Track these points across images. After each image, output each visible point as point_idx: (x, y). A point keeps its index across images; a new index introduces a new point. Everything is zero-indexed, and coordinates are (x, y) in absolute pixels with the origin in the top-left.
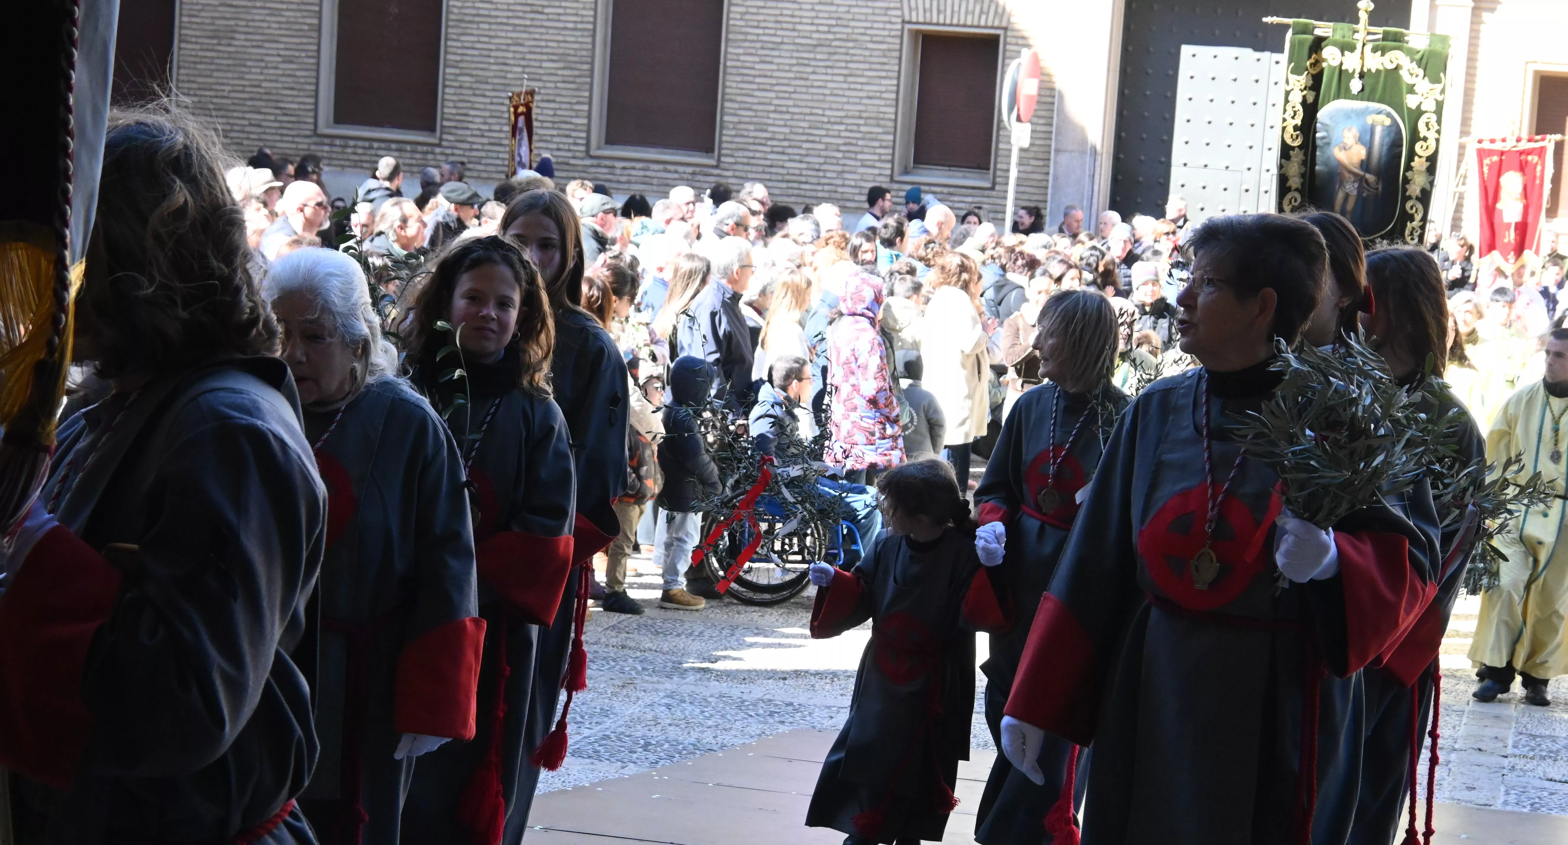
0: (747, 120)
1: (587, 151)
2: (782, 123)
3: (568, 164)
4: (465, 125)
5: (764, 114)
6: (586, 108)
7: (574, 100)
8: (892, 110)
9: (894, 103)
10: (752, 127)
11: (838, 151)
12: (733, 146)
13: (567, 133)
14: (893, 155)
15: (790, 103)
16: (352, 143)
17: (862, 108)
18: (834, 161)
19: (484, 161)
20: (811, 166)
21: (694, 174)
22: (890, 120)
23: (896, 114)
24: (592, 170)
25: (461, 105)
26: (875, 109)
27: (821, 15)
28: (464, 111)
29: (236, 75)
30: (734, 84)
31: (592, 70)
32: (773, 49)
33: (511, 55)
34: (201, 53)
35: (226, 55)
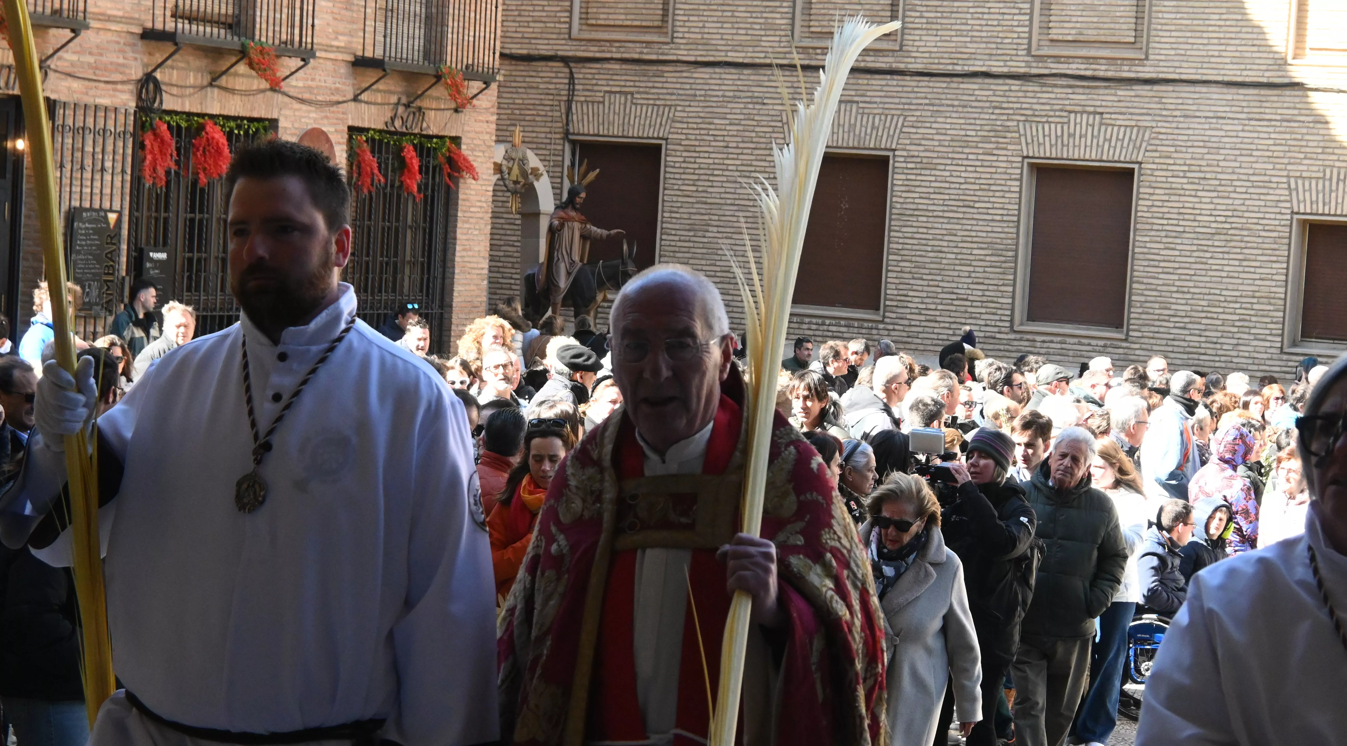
0: (1153, 299)
1: (1012, 327)
2: (1183, 302)
3: (994, 338)
4: (905, 304)
5: (1168, 294)
6: (1011, 289)
7: (1001, 282)
8: (1283, 290)
9: (1284, 283)
10: (1157, 306)
11: (1233, 326)
12: (1141, 322)
13: (994, 311)
14: (1283, 329)
15: (1191, 284)
16: (807, 320)
17: (1256, 288)
18: (1231, 335)
19: (921, 335)
20: (1209, 339)
21: (1105, 346)
22: (1280, 299)
23: (1286, 293)
24: (1016, 343)
25: (901, 287)
26: (1267, 289)
27: (1219, 207)
28: (905, 292)
29: (708, 262)
30: (1141, 269)
31: (1016, 256)
32: (1176, 237)
33: (945, 244)
34: (679, 244)
35: (701, 245)
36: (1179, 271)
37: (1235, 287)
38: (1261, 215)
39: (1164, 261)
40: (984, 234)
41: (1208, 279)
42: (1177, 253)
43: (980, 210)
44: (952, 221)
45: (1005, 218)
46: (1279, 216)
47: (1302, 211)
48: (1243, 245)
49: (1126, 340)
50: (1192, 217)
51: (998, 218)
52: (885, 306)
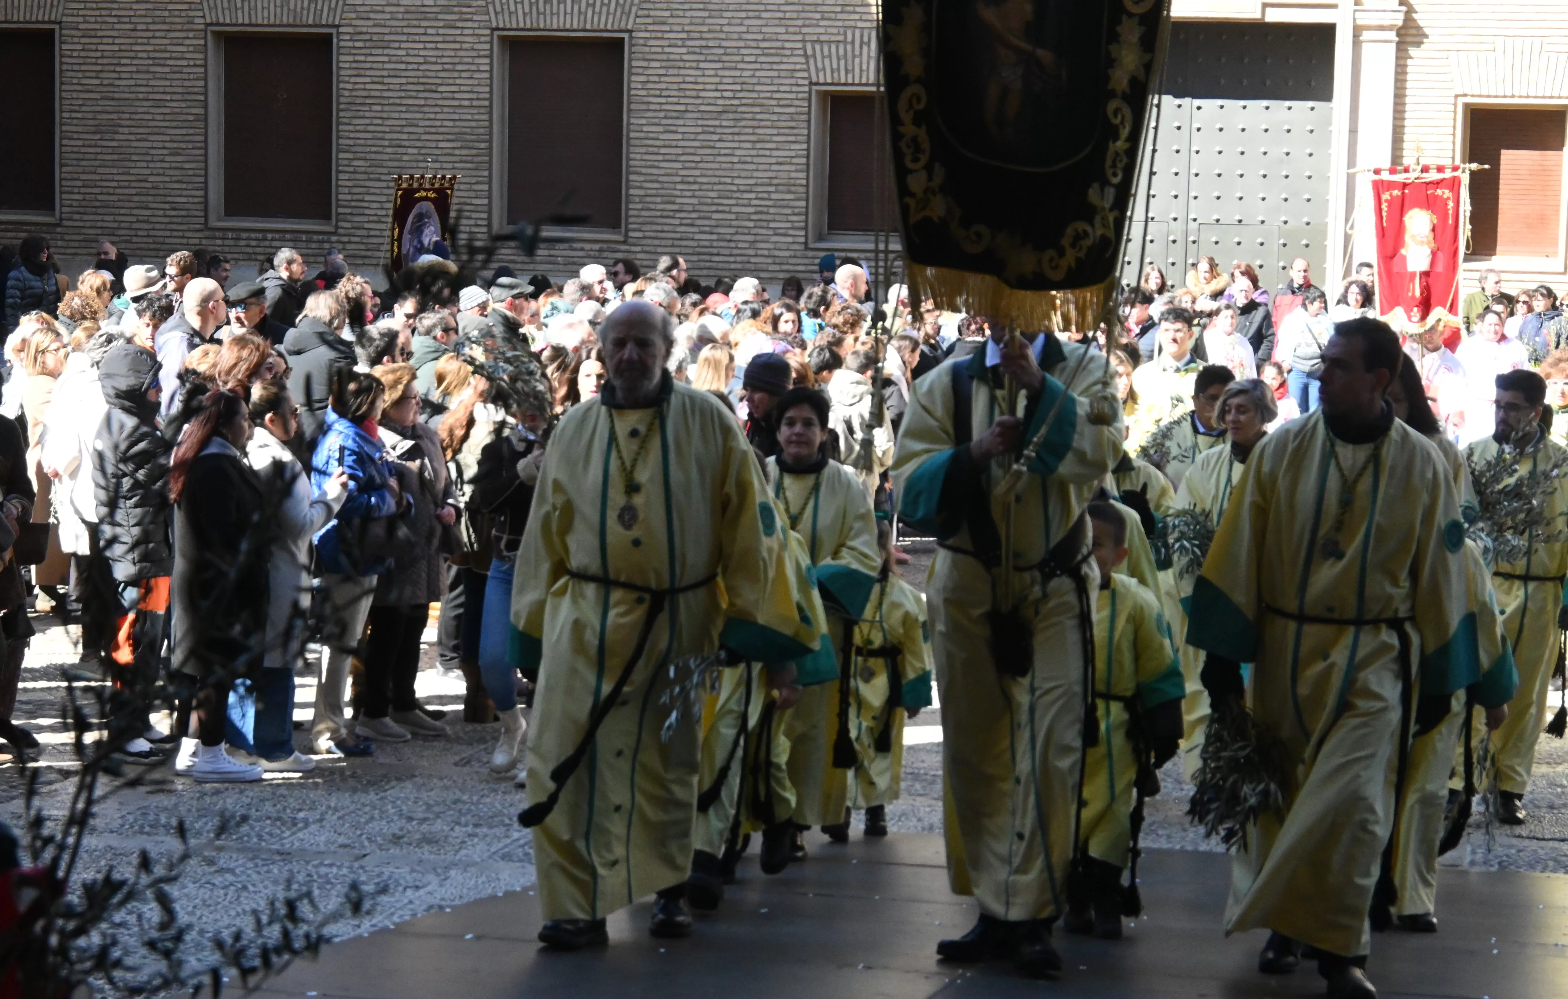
0: (654, 192)
1: (489, 232)
2: (690, 194)
4: (361, 211)
5: (671, 186)
6: (486, 187)
7: (474, 180)
8: (803, 175)
9: (805, 167)
10: (659, 200)
11: (749, 220)
12: (640, 220)
13: (468, 214)
14: (806, 221)
15: (697, 173)
16: (244, 235)
17: (773, 174)
18: (746, 231)
20: (721, 236)
21: (601, 250)
22: (801, 185)
23: (807, 179)
25: (355, 190)
26: (785, 175)
27: (725, 80)
28: (360, 197)
29: (121, 171)
30: (638, 157)
31: (490, 148)
32: (677, 118)
33: (405, 137)
34: (83, 150)
35: (110, 150)
36: (683, 158)
37: (749, 174)
38: (775, 88)
39: (665, 146)
40: (451, 124)
41: (716, 166)
42: (680, 136)
43: (444, 95)
44: (411, 109)
45: (475, 103)
46: (795, 89)
47: (822, 81)
48: (755, 123)
49: (624, 242)
50: (694, 93)
51: (467, 103)
52: (338, 214)
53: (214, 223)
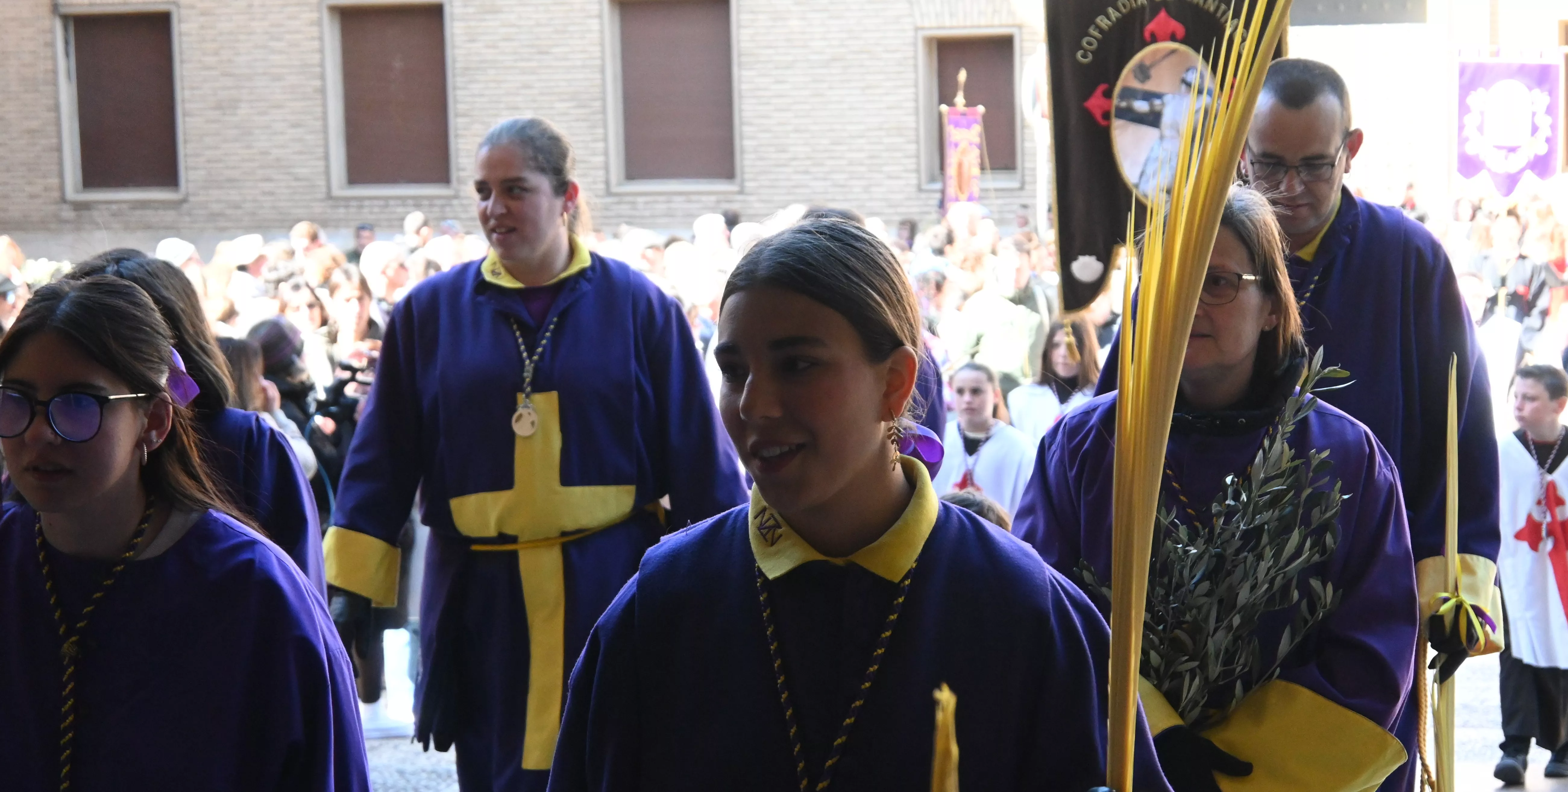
0: (767, 142)
1: (608, 189)
2: (803, 142)
5: (784, 135)
6: (602, 145)
7: (590, 138)
8: (913, 119)
9: (915, 111)
10: (772, 149)
11: (862, 165)
12: (755, 170)
13: (585, 171)
14: (919, 163)
15: (809, 121)
16: (365, 203)
17: (882, 119)
21: (718, 201)
22: (911, 129)
26: (895, 119)
27: (832, 29)
30: (751, 108)
31: (604, 106)
36: (794, 107)
37: (860, 120)
38: (881, 35)
39: (776, 97)
40: (565, 84)
41: (827, 113)
42: (790, 86)
43: (557, 56)
44: (525, 71)
45: (587, 63)
46: (901, 34)
47: (926, 26)
48: (863, 70)
49: (741, 192)
50: (801, 43)
51: (579, 63)
52: (457, 178)
53: (337, 192)
